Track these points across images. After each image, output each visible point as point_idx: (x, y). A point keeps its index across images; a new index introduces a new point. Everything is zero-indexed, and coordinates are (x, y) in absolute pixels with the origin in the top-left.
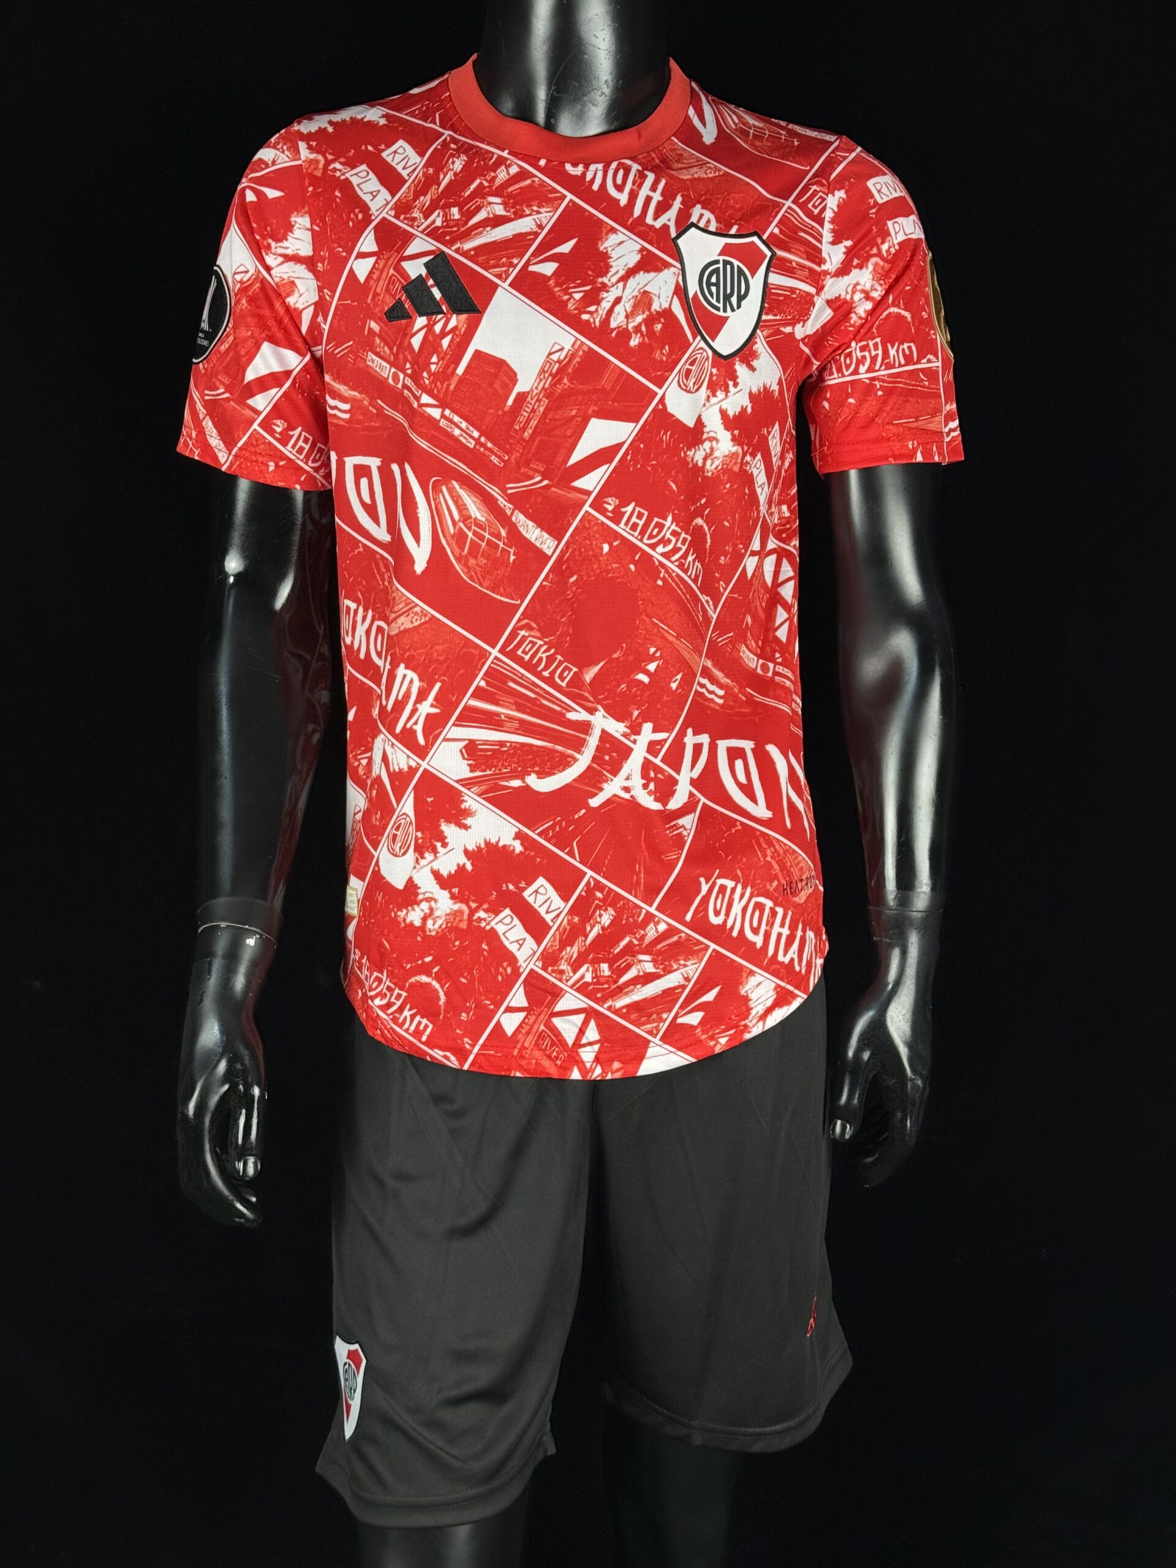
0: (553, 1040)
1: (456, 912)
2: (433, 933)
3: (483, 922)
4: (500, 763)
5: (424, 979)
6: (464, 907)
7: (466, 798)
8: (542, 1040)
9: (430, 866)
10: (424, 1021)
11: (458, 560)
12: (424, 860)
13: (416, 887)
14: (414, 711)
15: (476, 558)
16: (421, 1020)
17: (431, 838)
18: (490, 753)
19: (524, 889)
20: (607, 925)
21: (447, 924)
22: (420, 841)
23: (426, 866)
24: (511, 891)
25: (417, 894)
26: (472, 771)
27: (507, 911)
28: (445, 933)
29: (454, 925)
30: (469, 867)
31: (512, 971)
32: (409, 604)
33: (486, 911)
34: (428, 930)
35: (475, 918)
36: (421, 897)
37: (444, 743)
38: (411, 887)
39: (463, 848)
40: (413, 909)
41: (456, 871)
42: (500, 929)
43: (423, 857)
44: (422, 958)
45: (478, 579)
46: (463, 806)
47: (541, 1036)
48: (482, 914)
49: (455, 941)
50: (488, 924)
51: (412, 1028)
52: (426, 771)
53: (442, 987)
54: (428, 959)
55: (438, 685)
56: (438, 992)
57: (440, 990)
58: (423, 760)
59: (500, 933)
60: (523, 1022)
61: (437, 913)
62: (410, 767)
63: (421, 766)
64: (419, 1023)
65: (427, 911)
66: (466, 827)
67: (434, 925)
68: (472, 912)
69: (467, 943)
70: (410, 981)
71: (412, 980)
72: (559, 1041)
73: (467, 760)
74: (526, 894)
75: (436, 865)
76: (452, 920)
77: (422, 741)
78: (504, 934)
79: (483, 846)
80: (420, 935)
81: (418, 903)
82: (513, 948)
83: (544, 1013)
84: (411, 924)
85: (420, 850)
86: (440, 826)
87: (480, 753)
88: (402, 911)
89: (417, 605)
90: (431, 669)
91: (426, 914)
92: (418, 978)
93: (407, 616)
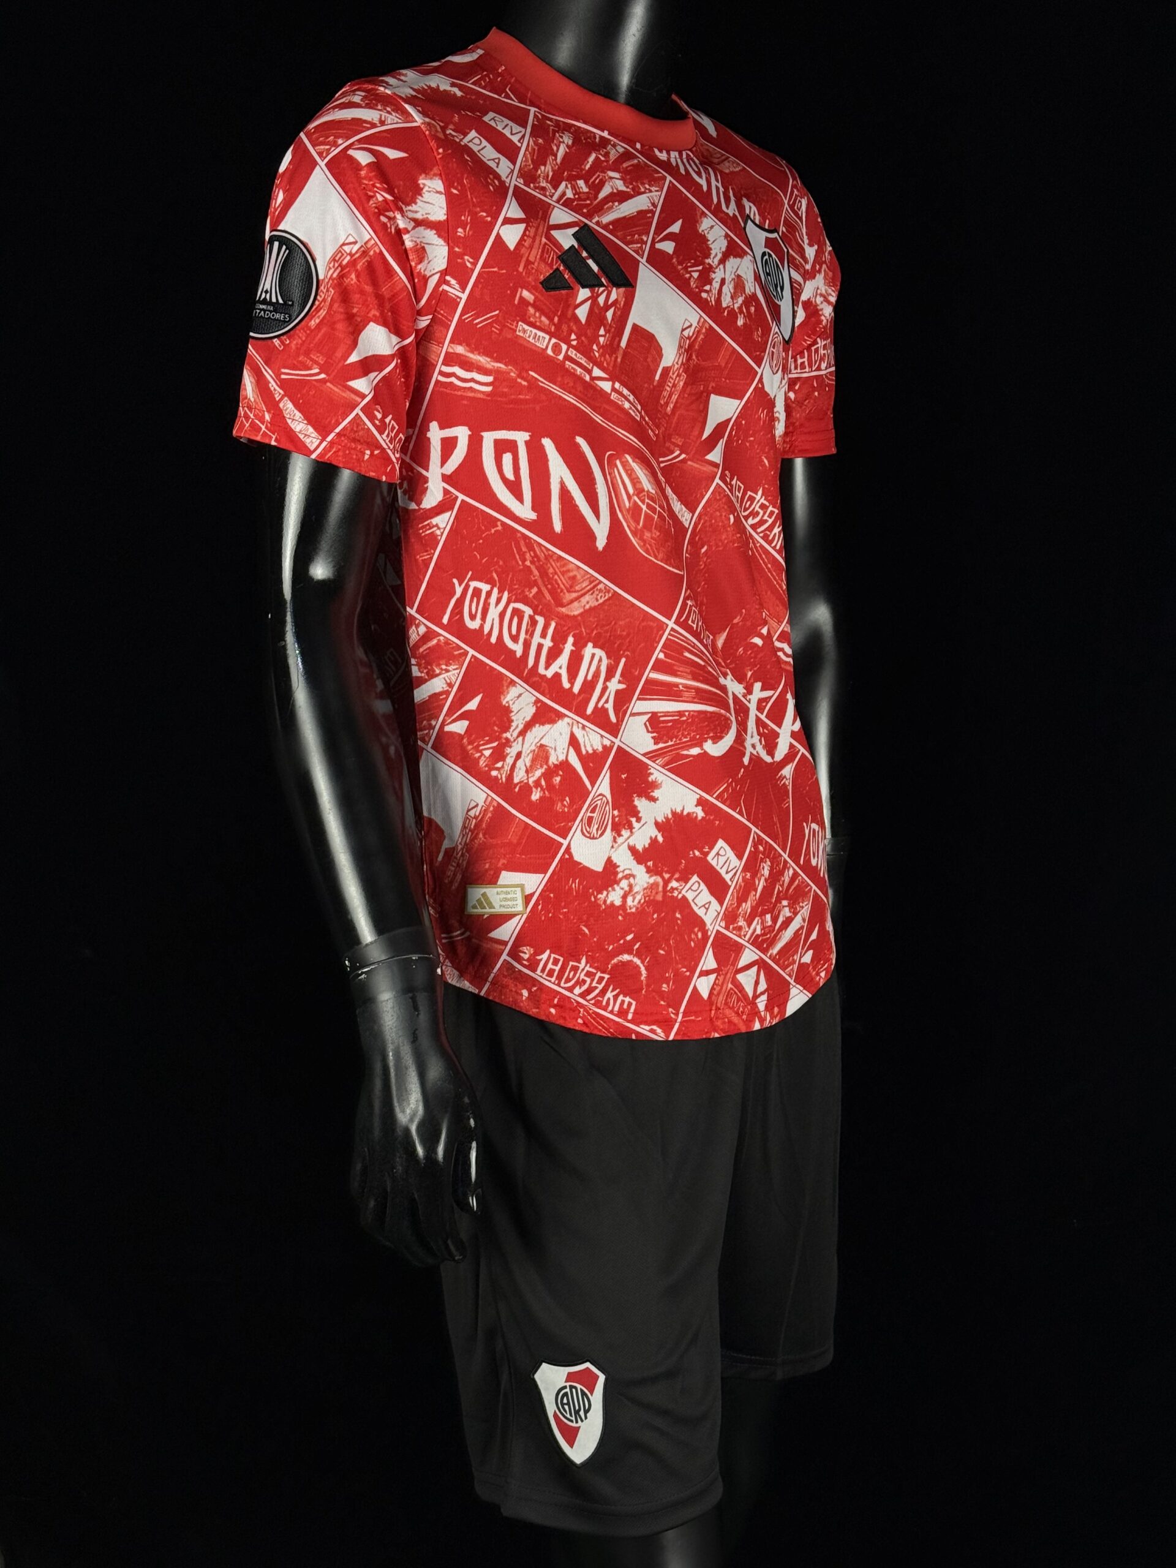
0: (738, 996)
1: (652, 885)
2: (632, 911)
3: (676, 891)
4: (680, 733)
5: (626, 957)
6: (659, 879)
7: (652, 771)
9: (626, 844)
10: (627, 999)
11: (634, 534)
12: (621, 838)
13: (615, 866)
14: (605, 689)
15: (651, 531)
16: (624, 999)
17: (626, 815)
18: (670, 724)
19: (707, 853)
20: (767, 876)
21: (645, 898)
22: (617, 819)
23: (623, 843)
24: (697, 857)
25: (617, 873)
26: (656, 743)
27: (695, 878)
28: (644, 908)
29: (651, 898)
30: (660, 839)
31: (701, 935)
32: (593, 581)
33: (677, 880)
34: (628, 908)
35: (669, 888)
36: (620, 875)
37: (631, 718)
38: (610, 866)
39: (654, 821)
40: (614, 890)
41: (649, 844)
42: (690, 896)
43: (620, 835)
44: (624, 937)
45: (654, 552)
46: (650, 779)
47: (729, 996)
48: (674, 884)
49: (653, 915)
50: (680, 893)
51: (616, 1008)
52: (619, 748)
53: (643, 962)
54: (629, 937)
55: (623, 660)
56: (640, 968)
57: (641, 965)
58: (616, 737)
59: (690, 900)
60: (714, 984)
61: (636, 889)
62: (604, 747)
63: (614, 743)
64: (623, 1002)
65: (627, 888)
66: (654, 800)
67: (633, 901)
69: (663, 914)
70: (613, 962)
71: (615, 961)
72: (742, 995)
73: (652, 732)
74: (709, 858)
75: (631, 842)
76: (649, 893)
77: (613, 719)
78: (693, 900)
79: (670, 816)
80: (621, 915)
81: (618, 882)
82: (701, 912)
83: (730, 971)
84: (612, 904)
85: (617, 829)
86: (634, 801)
87: (662, 725)
88: (602, 894)
89: (600, 582)
90: (616, 645)
91: (625, 892)
92: (620, 958)
93: (592, 594)
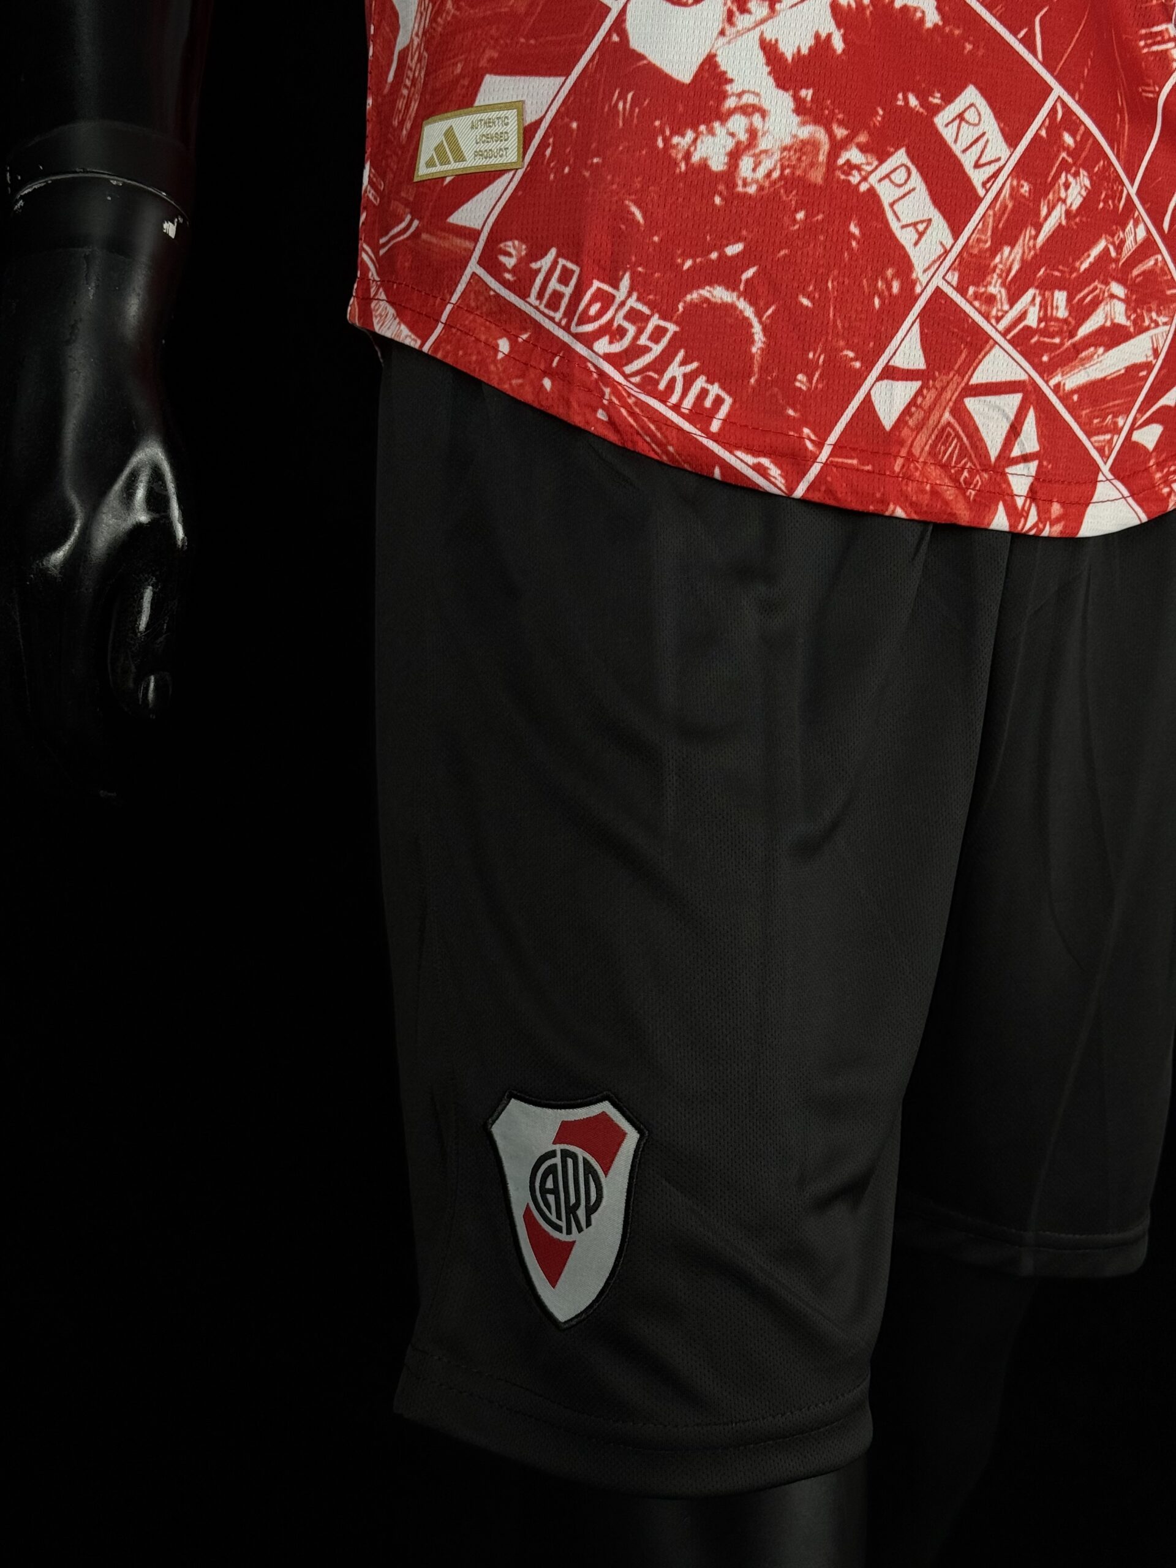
0: (962, 444)
1: (804, 143)
2: (752, 190)
3: (855, 172)
5: (720, 294)
6: (821, 135)
8: (944, 444)
9: (757, 31)
10: (715, 390)
12: (746, 16)
13: (723, 79)
16: (709, 387)
19: (936, 110)
20: (1074, 207)
21: (783, 169)
23: (749, 30)
24: (912, 110)
25: (724, 96)
27: (900, 157)
28: (776, 192)
29: (798, 172)
30: (838, 44)
31: (902, 289)
33: (863, 149)
34: (740, 183)
35: (841, 161)
36: (731, 103)
38: (710, 77)
40: (711, 132)
41: (810, 49)
42: (886, 193)
43: (744, 9)
44: (721, 248)
47: (943, 436)
48: (853, 155)
49: (796, 211)
50: (865, 179)
51: (688, 403)
53: (759, 314)
54: (734, 249)
56: (750, 326)
57: (755, 321)
59: (886, 201)
60: (913, 402)
61: (763, 144)
64: (704, 393)
65: (743, 137)
67: (754, 170)
68: (837, 147)
69: (820, 217)
70: (688, 298)
71: (693, 296)
72: (974, 446)
74: (940, 120)
75: (770, 31)
76: (793, 161)
78: (892, 205)
80: (721, 194)
81: (723, 118)
82: (906, 238)
83: (952, 386)
84: (704, 166)
88: (683, 135)
91: (738, 143)
92: (705, 292)
